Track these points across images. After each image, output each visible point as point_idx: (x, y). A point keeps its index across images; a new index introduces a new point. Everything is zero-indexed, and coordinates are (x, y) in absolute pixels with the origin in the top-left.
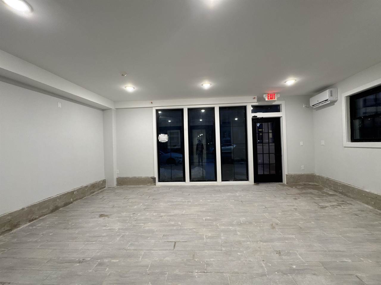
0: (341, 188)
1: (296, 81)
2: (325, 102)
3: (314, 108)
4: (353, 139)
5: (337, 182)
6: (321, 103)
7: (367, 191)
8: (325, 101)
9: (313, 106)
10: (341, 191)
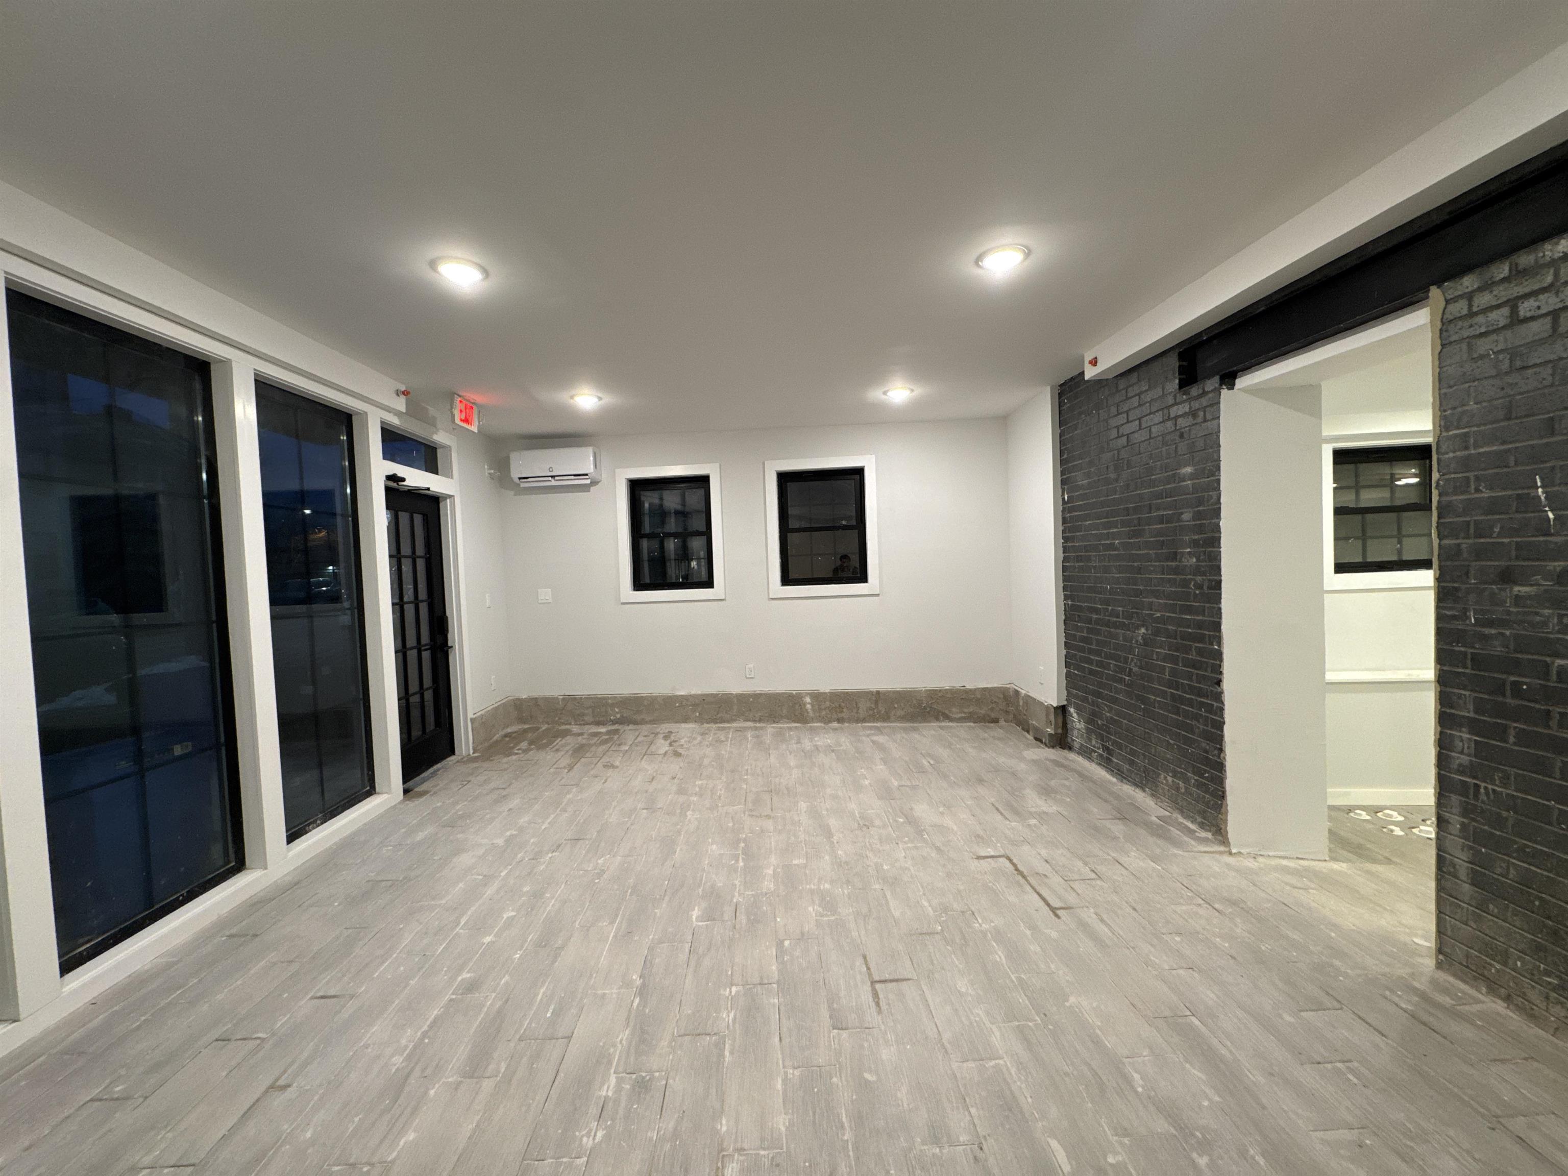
0: (617, 710)
1: (600, 403)
2: (573, 477)
3: (522, 485)
4: (639, 584)
5: (605, 699)
6: (557, 478)
7: (682, 693)
8: (575, 475)
9: (520, 478)
10: (618, 716)
